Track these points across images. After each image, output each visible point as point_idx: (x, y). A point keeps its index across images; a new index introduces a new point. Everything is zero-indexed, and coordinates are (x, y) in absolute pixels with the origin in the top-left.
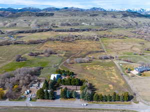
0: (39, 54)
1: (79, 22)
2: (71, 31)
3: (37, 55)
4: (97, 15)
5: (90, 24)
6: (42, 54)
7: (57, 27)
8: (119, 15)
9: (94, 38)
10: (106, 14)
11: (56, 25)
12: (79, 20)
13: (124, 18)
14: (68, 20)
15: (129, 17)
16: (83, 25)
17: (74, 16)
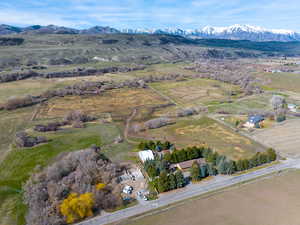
0: (59, 125)
1: (86, 56)
2: (81, 75)
3: (55, 127)
4: (116, 41)
5: (110, 59)
6: (65, 124)
7: (42, 68)
8: (154, 40)
9: (139, 84)
10: (131, 39)
11: (39, 64)
12: (85, 51)
13: (164, 46)
14: (61, 53)
15: (172, 45)
16: (97, 61)
17: (70, 44)
